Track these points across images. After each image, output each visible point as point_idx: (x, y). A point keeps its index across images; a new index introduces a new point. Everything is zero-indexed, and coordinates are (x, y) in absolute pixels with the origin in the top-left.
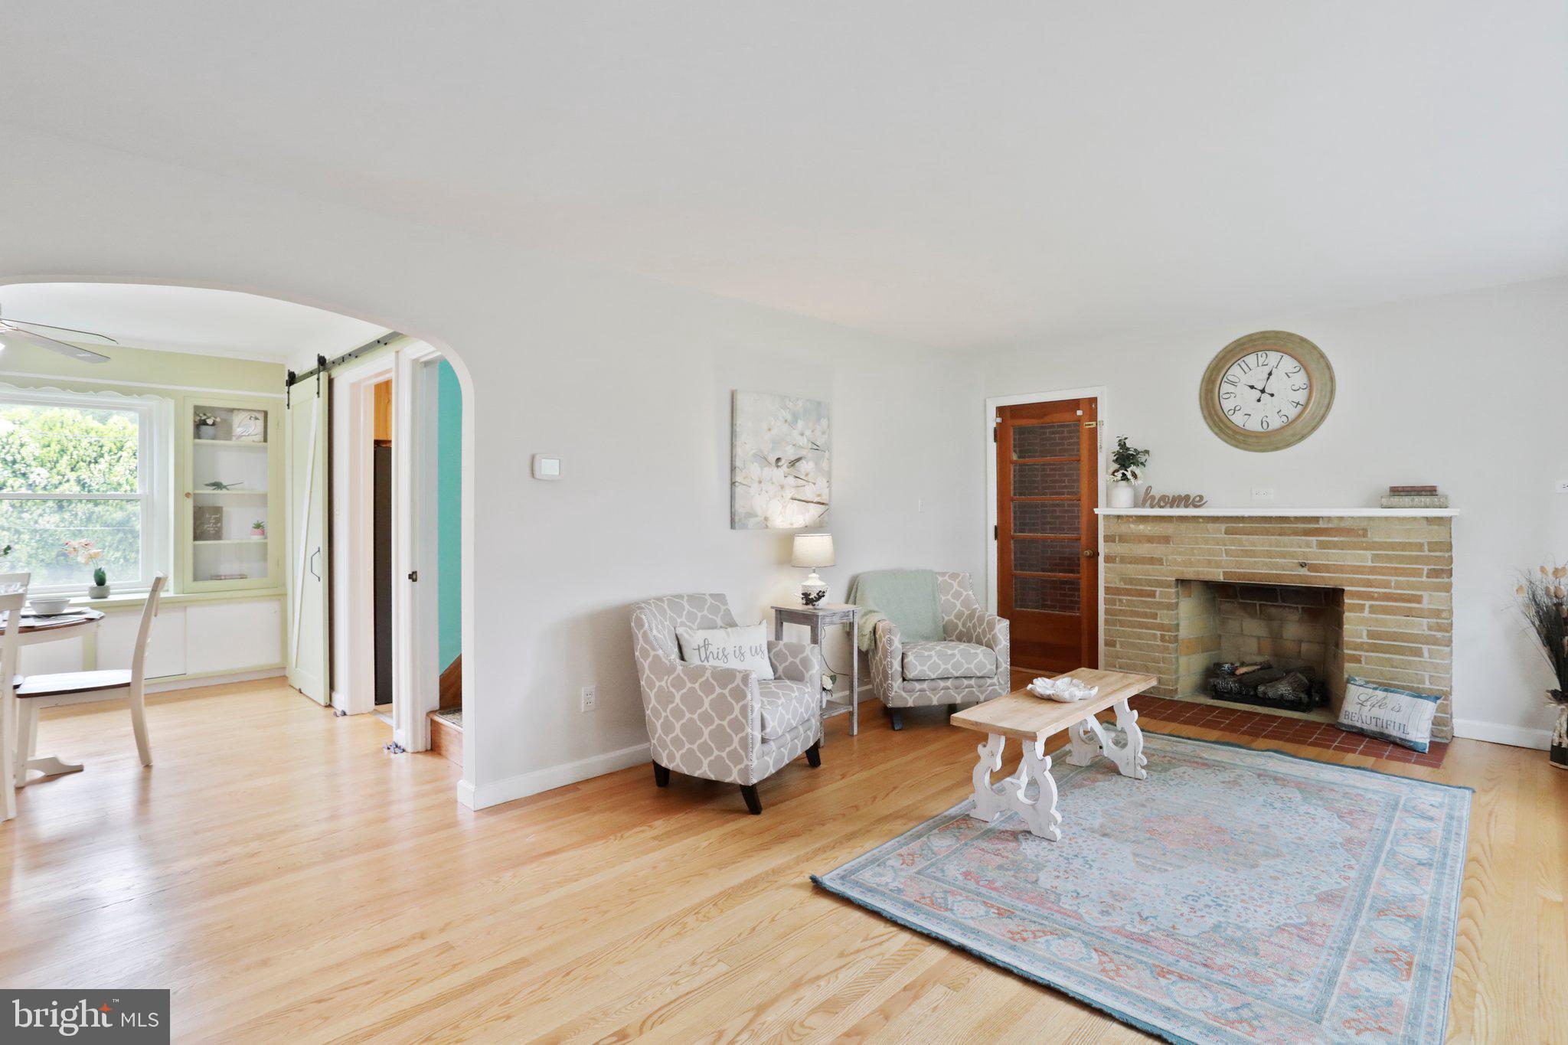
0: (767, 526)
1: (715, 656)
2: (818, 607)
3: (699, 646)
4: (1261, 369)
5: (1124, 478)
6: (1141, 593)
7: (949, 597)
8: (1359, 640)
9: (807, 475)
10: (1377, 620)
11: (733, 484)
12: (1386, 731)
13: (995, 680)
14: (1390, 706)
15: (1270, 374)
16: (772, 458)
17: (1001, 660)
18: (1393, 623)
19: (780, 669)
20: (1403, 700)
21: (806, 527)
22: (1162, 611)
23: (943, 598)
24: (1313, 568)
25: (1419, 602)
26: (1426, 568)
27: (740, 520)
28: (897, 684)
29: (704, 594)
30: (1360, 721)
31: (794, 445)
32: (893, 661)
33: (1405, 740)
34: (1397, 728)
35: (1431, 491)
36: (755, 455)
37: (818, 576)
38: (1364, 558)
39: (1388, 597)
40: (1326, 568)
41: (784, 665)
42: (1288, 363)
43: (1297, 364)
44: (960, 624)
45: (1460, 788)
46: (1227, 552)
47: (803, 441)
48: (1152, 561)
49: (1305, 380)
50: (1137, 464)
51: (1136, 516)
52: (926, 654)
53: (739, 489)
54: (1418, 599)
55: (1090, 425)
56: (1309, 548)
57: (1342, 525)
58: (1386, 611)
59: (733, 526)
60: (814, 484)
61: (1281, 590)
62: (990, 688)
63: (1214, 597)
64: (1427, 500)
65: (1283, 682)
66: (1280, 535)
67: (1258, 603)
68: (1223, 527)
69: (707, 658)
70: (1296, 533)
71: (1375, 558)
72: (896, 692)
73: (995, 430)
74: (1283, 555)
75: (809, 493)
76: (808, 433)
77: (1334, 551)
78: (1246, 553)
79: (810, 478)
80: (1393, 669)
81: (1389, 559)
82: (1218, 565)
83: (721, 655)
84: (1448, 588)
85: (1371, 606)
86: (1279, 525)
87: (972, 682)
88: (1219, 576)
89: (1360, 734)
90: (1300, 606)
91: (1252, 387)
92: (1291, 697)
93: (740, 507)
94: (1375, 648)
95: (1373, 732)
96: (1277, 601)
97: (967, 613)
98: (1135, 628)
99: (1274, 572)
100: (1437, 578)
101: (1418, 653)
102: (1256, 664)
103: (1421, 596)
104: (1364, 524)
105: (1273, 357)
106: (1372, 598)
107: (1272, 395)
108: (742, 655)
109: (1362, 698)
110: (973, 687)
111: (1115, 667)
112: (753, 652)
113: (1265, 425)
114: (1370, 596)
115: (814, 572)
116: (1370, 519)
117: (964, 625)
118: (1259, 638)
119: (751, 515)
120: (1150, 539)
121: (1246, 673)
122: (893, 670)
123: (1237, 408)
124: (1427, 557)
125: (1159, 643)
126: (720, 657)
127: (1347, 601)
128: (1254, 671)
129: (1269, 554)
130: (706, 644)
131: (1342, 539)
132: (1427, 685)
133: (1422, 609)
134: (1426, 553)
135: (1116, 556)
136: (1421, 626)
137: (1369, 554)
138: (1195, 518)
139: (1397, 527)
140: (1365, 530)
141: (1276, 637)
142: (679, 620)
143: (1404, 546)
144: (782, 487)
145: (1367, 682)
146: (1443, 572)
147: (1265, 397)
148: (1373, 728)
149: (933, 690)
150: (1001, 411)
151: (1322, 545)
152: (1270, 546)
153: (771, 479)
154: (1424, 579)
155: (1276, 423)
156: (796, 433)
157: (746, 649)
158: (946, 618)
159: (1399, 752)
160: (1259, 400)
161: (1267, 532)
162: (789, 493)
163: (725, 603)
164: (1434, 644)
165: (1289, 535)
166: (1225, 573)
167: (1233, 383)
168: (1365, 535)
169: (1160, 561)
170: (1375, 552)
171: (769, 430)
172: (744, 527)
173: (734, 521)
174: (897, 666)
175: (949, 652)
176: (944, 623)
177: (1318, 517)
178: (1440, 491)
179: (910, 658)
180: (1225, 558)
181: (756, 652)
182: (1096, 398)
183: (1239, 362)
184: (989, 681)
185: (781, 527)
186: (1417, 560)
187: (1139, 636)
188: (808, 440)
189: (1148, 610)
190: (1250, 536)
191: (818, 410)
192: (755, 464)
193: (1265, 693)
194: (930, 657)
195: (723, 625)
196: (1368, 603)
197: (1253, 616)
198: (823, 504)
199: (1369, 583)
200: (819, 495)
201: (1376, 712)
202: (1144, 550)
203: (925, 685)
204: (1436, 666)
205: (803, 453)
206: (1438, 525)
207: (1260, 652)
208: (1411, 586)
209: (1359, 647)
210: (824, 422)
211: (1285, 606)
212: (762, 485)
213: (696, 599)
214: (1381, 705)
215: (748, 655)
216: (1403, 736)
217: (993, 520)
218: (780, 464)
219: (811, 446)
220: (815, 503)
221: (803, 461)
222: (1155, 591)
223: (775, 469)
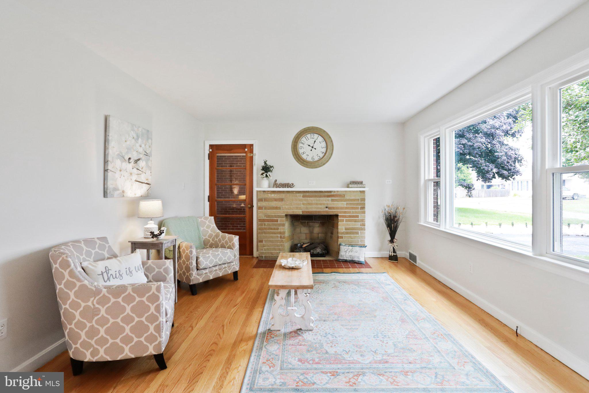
0: (124, 196)
1: (114, 277)
2: (160, 239)
3: (101, 272)
4: (312, 139)
5: (267, 176)
6: (273, 221)
7: (205, 228)
8: (343, 231)
9: (142, 168)
10: (347, 224)
11: (106, 170)
12: (354, 259)
13: (234, 263)
14: (354, 251)
15: (315, 142)
16: (127, 158)
17: (236, 254)
18: (351, 225)
20: (357, 248)
21: (141, 196)
22: (280, 227)
23: (202, 229)
24: (330, 208)
25: (358, 217)
26: (360, 206)
27: (110, 192)
28: (195, 272)
29: (95, 238)
30: (346, 257)
31: (137, 152)
32: (192, 261)
33: (359, 261)
34: (357, 258)
35: (361, 183)
36: (118, 155)
38: (343, 204)
39: (350, 216)
40: (333, 208)
42: (320, 139)
43: (323, 139)
44: (211, 240)
45: (383, 273)
46: (303, 204)
47: (141, 150)
48: (276, 208)
49: (326, 145)
50: (270, 171)
51: (271, 191)
52: (207, 256)
53: (110, 174)
54: (357, 217)
55: (250, 155)
56: (328, 201)
57: (338, 193)
58: (349, 221)
59: (105, 194)
60: (145, 173)
61: (314, 216)
62: (232, 267)
63: (292, 221)
64: (361, 185)
65: (318, 248)
66: (320, 197)
67: (307, 221)
68: (302, 195)
69: (109, 279)
70: (325, 196)
71: (347, 204)
72: (194, 276)
73: (209, 155)
74: (321, 204)
75: (143, 178)
76: (143, 146)
77: (336, 202)
78: (309, 204)
79: (144, 170)
80: (352, 239)
81: (351, 204)
82: (300, 208)
83: (118, 275)
84: (364, 212)
85: (346, 220)
86: (320, 194)
87: (226, 265)
88: (300, 212)
89: (346, 261)
90: (319, 222)
91: (309, 146)
92: (321, 253)
93: (110, 184)
94: (347, 233)
95: (350, 260)
96: (312, 220)
97: (214, 234)
98: (270, 234)
99: (318, 210)
100: (362, 209)
101: (357, 233)
102: (308, 243)
103: (358, 216)
104: (344, 193)
105: (316, 136)
106: (346, 217)
107: (315, 149)
108: (131, 273)
109: (346, 250)
110: (226, 268)
111: (263, 250)
112: (137, 270)
113: (313, 159)
114: (345, 217)
115: (151, 220)
116: (346, 191)
117: (213, 240)
118: (306, 233)
119: (116, 189)
120: (276, 200)
121: (306, 246)
122: (192, 266)
123: (304, 153)
124: (360, 203)
125: (279, 239)
127: (339, 218)
128: (308, 245)
129: (317, 204)
130: (106, 270)
131: (338, 198)
132: (360, 243)
133: (359, 219)
134: (360, 202)
135: (263, 207)
136: (358, 225)
137: (345, 203)
138: (292, 192)
139: (353, 194)
140: (344, 195)
141: (311, 232)
143: (354, 200)
144: (131, 174)
145: (346, 244)
146: (363, 208)
147: (313, 149)
148: (350, 259)
149: (211, 272)
150: (211, 146)
151: (332, 200)
152: (317, 201)
153: (126, 169)
154: (359, 210)
155: (316, 159)
156: (138, 145)
157: (133, 269)
158: (204, 238)
159: (360, 265)
160: (311, 150)
161: (316, 196)
162: (134, 177)
164: (362, 230)
165: (323, 197)
166: (302, 212)
167: (303, 144)
168: (344, 197)
169: (280, 208)
170: (347, 202)
171: (126, 141)
172: (112, 196)
173: (107, 193)
174: (194, 264)
176: (203, 240)
177: (331, 191)
178: (364, 183)
179: (200, 259)
180: (302, 206)
182: (253, 144)
183: (305, 136)
184: (232, 264)
185: (130, 196)
186: (357, 204)
187: (272, 237)
188: (143, 150)
189: (275, 227)
190: (311, 198)
191: (147, 135)
192: (118, 160)
193: (313, 253)
195: (110, 257)
196: (345, 219)
197: (304, 226)
198: (149, 184)
199: (345, 212)
200: (147, 180)
201: (350, 254)
202: (274, 204)
203: (207, 271)
204: (362, 236)
205: (141, 156)
206: (363, 193)
207: (306, 239)
208: (356, 213)
209: (343, 233)
210: (150, 141)
211: (315, 222)
212: (122, 172)
213: (89, 242)
214: (352, 251)
215: (135, 272)
216: (359, 260)
217: (207, 193)
218: (130, 161)
219: (144, 153)
220: (145, 183)
221: (141, 161)
222: (278, 220)
223: (128, 163)
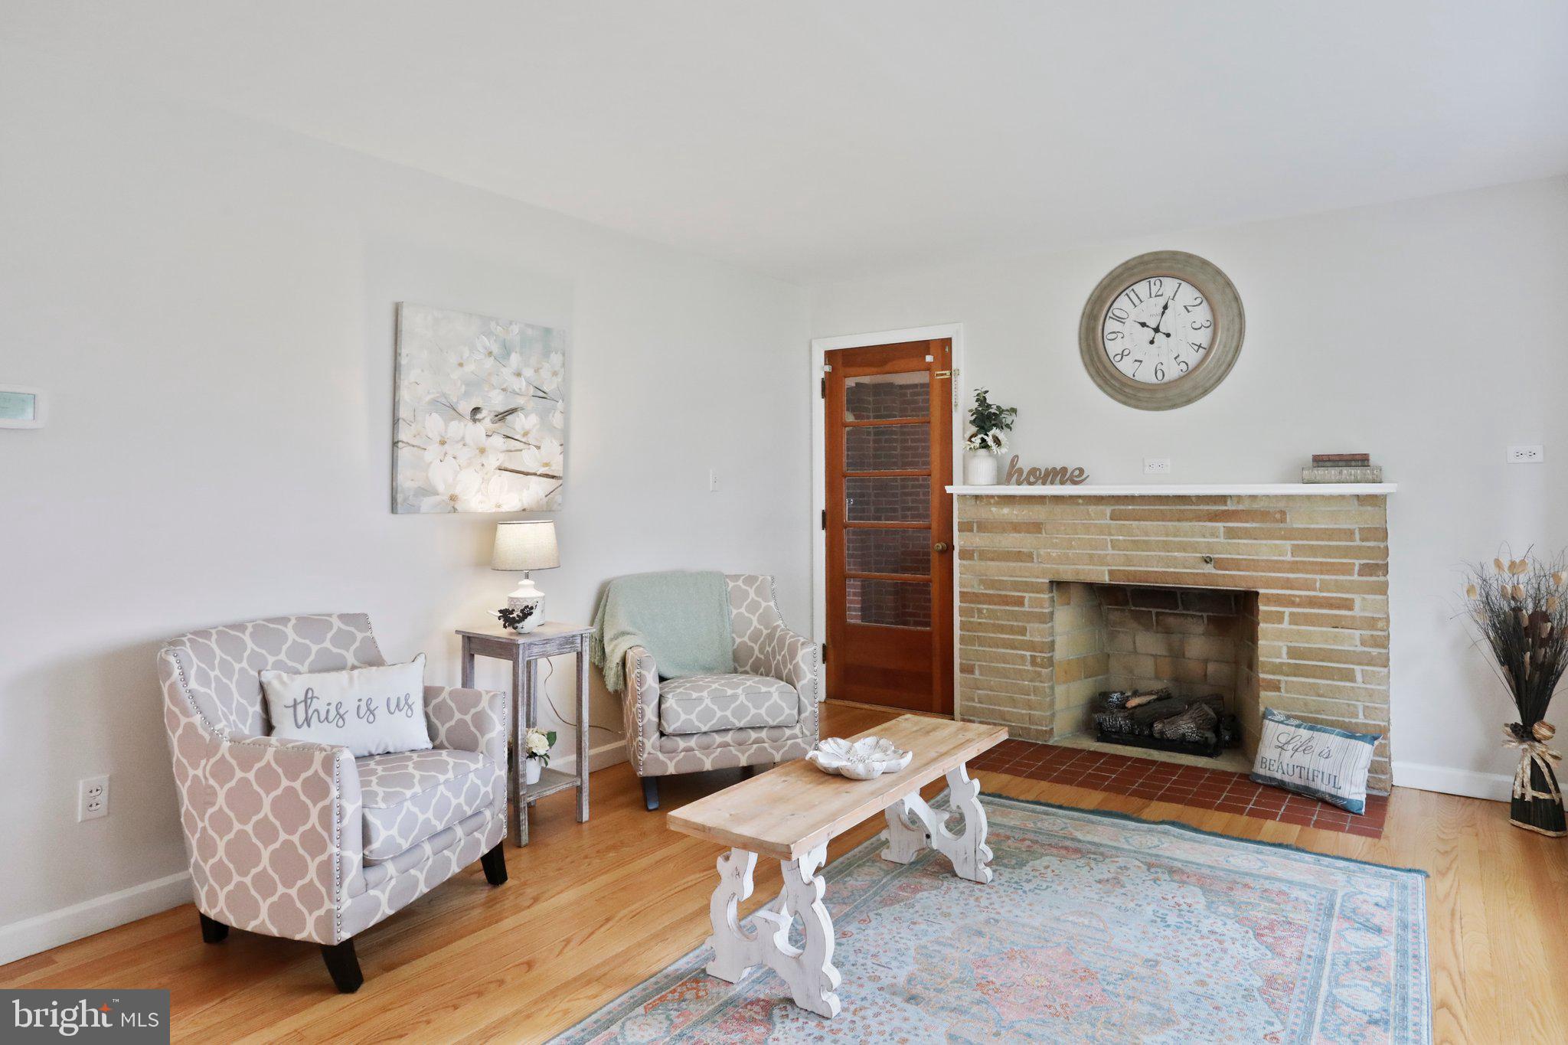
0: (455, 510)
1: (322, 718)
2: (522, 631)
3: (295, 700)
4: (1153, 300)
5: (984, 444)
6: (1005, 601)
7: (743, 610)
8: (1278, 660)
9: (526, 434)
10: (1298, 632)
11: (395, 444)
12: (1312, 785)
13: (797, 731)
14: (1317, 751)
15: (1165, 307)
16: (466, 408)
17: (806, 701)
18: (1318, 637)
19: (442, 732)
20: (1333, 741)
21: (524, 510)
22: (1032, 625)
23: (735, 612)
24: (1220, 564)
25: (1350, 608)
26: (1357, 562)
27: (405, 500)
28: (651, 741)
29: (330, 615)
30: (1280, 771)
31: (504, 390)
32: (645, 707)
33: (1339, 798)
34: (1326, 781)
35: (1362, 460)
36: (434, 401)
37: (533, 583)
38: (1282, 550)
39: (1312, 602)
40: (1236, 564)
41: (447, 725)
42: (1187, 294)
43: (1198, 294)
44: (756, 648)
45: (1410, 871)
46: (1115, 545)
47: (519, 384)
48: (1019, 556)
49: (1209, 316)
50: (1000, 426)
51: (999, 497)
52: (695, 695)
53: (404, 453)
54: (1348, 605)
55: (942, 375)
56: (1213, 537)
57: (1255, 506)
58: (1308, 620)
59: (394, 509)
60: (538, 448)
61: (1182, 594)
62: (789, 742)
63: (1100, 605)
64: (1358, 472)
65: (1185, 717)
66: (1178, 520)
67: (1154, 611)
68: (1108, 510)
69: (308, 721)
70: (1199, 517)
71: (1296, 549)
72: (649, 753)
73: (823, 382)
74: (1183, 547)
75: (529, 460)
76: (528, 372)
77: (1245, 541)
78: (1137, 545)
79: (531, 439)
80: (1318, 698)
81: (1314, 551)
82: (1102, 561)
83: (333, 713)
84: (1382, 588)
85: (1291, 614)
86: (1178, 507)
87: (764, 734)
88: (1104, 576)
89: (1279, 788)
90: (1205, 615)
91: (1143, 325)
92: (1195, 737)
93: (407, 480)
94: (1296, 670)
95: (1297, 786)
96: (1177, 607)
97: (765, 632)
98: (998, 647)
99: (1172, 570)
100: (1371, 575)
101: (1349, 676)
102: (1150, 693)
103: (1352, 600)
104: (1282, 505)
105: (1170, 284)
106: (1293, 604)
107: (1168, 335)
108: (372, 712)
109: (1283, 739)
110: (764, 742)
111: (974, 700)
112: (393, 707)
113: (1160, 375)
114: (1289, 602)
115: (527, 577)
116: (1289, 498)
117: (761, 650)
118: (1155, 656)
119: (427, 491)
120: (1016, 527)
121: (1140, 706)
122: (645, 721)
123: (1126, 353)
124: (1360, 548)
125: (1030, 668)
126: (331, 718)
127: (1262, 608)
128: (1149, 702)
129: (1166, 546)
130: (308, 697)
131: (1254, 525)
132: (1361, 719)
133: (1353, 617)
134: (1358, 543)
135: (973, 551)
136: (1352, 640)
137: (1288, 544)
138: (1072, 499)
139: (1323, 509)
140: (1283, 513)
141: (1176, 655)
142: (271, 659)
143: (1329, 534)
144: (482, 451)
145: (1288, 717)
146: (1378, 567)
147: (1160, 337)
148: (1298, 782)
149: (706, 748)
150: (831, 356)
151: (1231, 533)
152: (1167, 535)
153: (463, 438)
154: (1356, 577)
155: (1173, 372)
156: (507, 373)
157: (379, 703)
158: (738, 640)
159: (1329, 815)
160: (1152, 342)
161: (1163, 517)
162: (493, 461)
163: (368, 626)
164: (1368, 664)
165: (1191, 520)
166: (1111, 572)
167: (1120, 319)
168: (1283, 520)
169: (1029, 557)
170: (1296, 542)
171: (461, 365)
172: (414, 510)
173: (396, 500)
174: (651, 715)
175: (730, 692)
176: (735, 647)
177: (1225, 496)
178: (1373, 460)
179: (670, 703)
180: (1110, 551)
181: (398, 705)
182: (950, 339)
183: (1127, 291)
184: (788, 732)
185: (480, 511)
186: (1347, 552)
187: (1004, 659)
188: (529, 383)
189: (1015, 624)
190: (1142, 522)
191: (546, 340)
192: (434, 415)
193: (1162, 733)
194: (700, 699)
195: (356, 663)
196: (1287, 610)
197: (1148, 628)
198: (553, 477)
199: (1288, 584)
200: (546, 465)
201: (1301, 759)
202: (1010, 541)
203: (692, 742)
204: (1371, 694)
205: (520, 401)
206: (1370, 505)
207: (1157, 677)
208: (1339, 587)
209: (1278, 669)
210: (556, 359)
211: (1187, 615)
212: (446, 446)
213: (312, 624)
214: (1306, 749)
215: (381, 712)
216: (1333, 792)
217: (820, 504)
218: (478, 416)
219: (532, 391)
220: (540, 475)
221: (520, 414)
222: (1024, 597)
223: (470, 424)
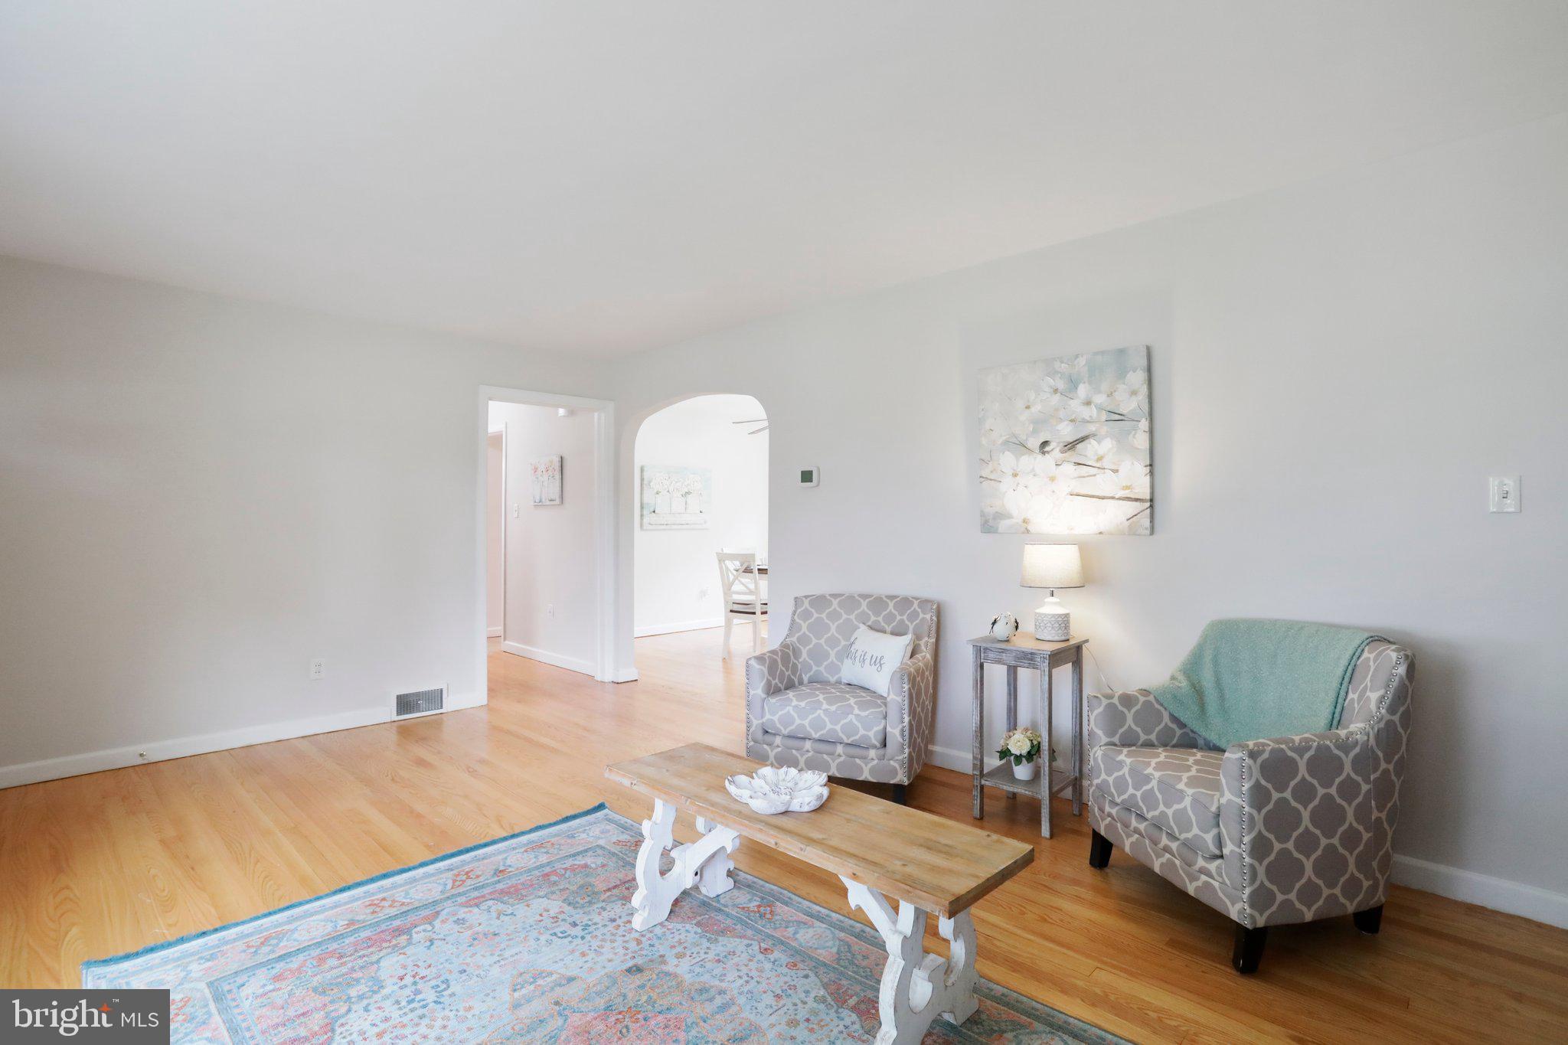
0: (1028, 531)
9: (1100, 459)
16: (1034, 443)
21: (1101, 533)
27: (986, 522)
31: (1071, 421)
36: (1006, 442)
47: (1091, 412)
53: (986, 485)
60: (1115, 471)
75: (1103, 485)
76: (1100, 399)
79: (1106, 463)
93: (990, 506)
119: (1004, 515)
144: (1052, 479)
153: (1033, 469)
156: (1076, 406)
162: (1064, 487)
172: (995, 529)
185: (1052, 532)
188: (1100, 408)
192: (1007, 453)
200: (1127, 488)
205: (1092, 428)
212: (1019, 477)
218: (1047, 449)
219: (1104, 416)
220: (1119, 499)
221: (1092, 441)
223: (1040, 456)
